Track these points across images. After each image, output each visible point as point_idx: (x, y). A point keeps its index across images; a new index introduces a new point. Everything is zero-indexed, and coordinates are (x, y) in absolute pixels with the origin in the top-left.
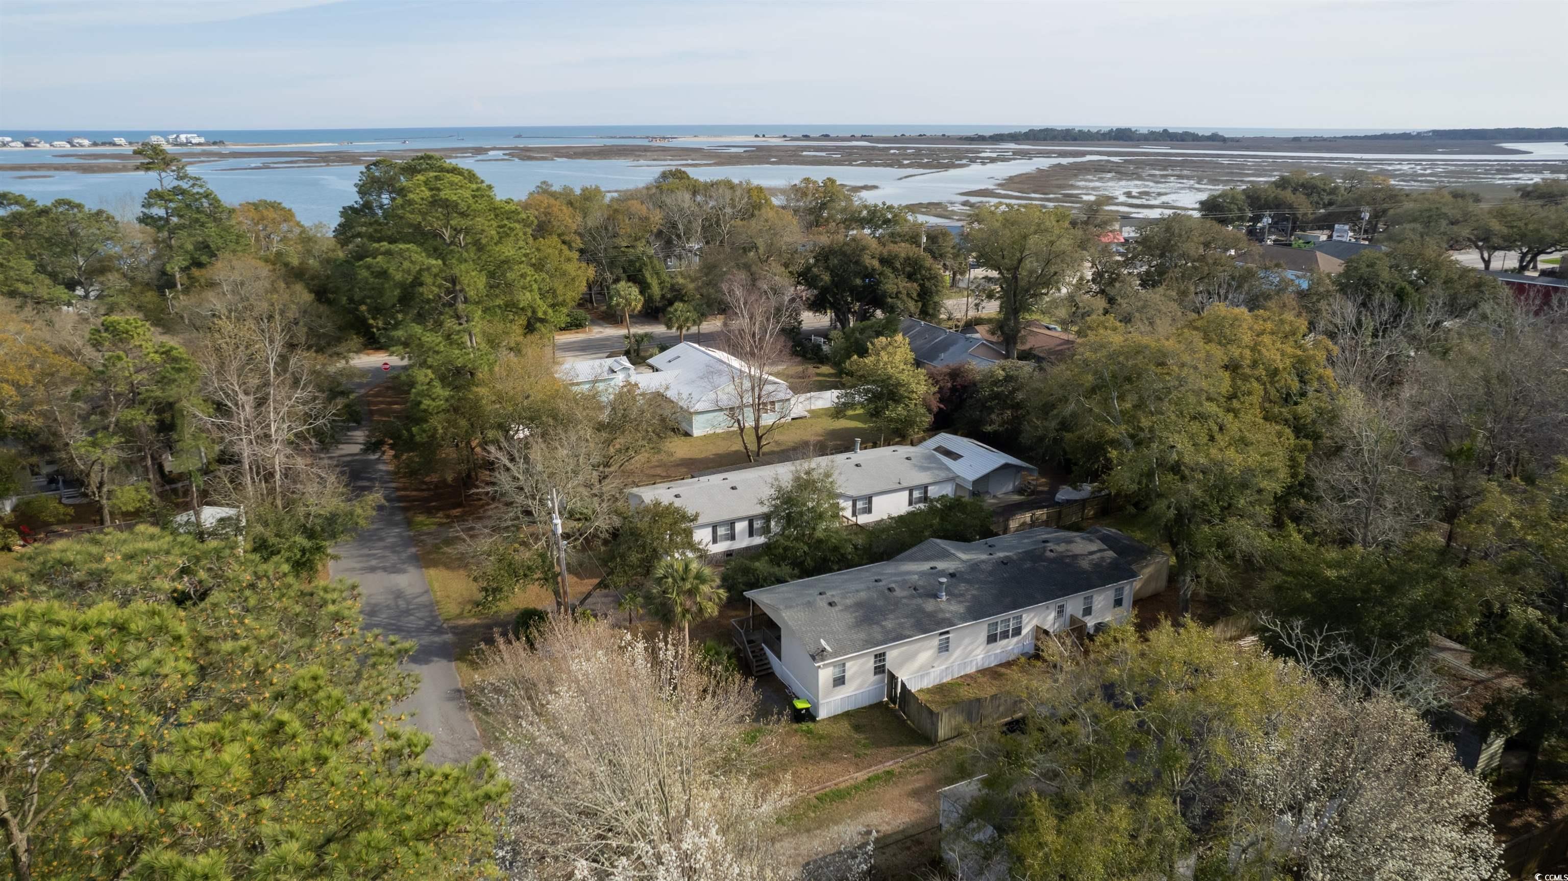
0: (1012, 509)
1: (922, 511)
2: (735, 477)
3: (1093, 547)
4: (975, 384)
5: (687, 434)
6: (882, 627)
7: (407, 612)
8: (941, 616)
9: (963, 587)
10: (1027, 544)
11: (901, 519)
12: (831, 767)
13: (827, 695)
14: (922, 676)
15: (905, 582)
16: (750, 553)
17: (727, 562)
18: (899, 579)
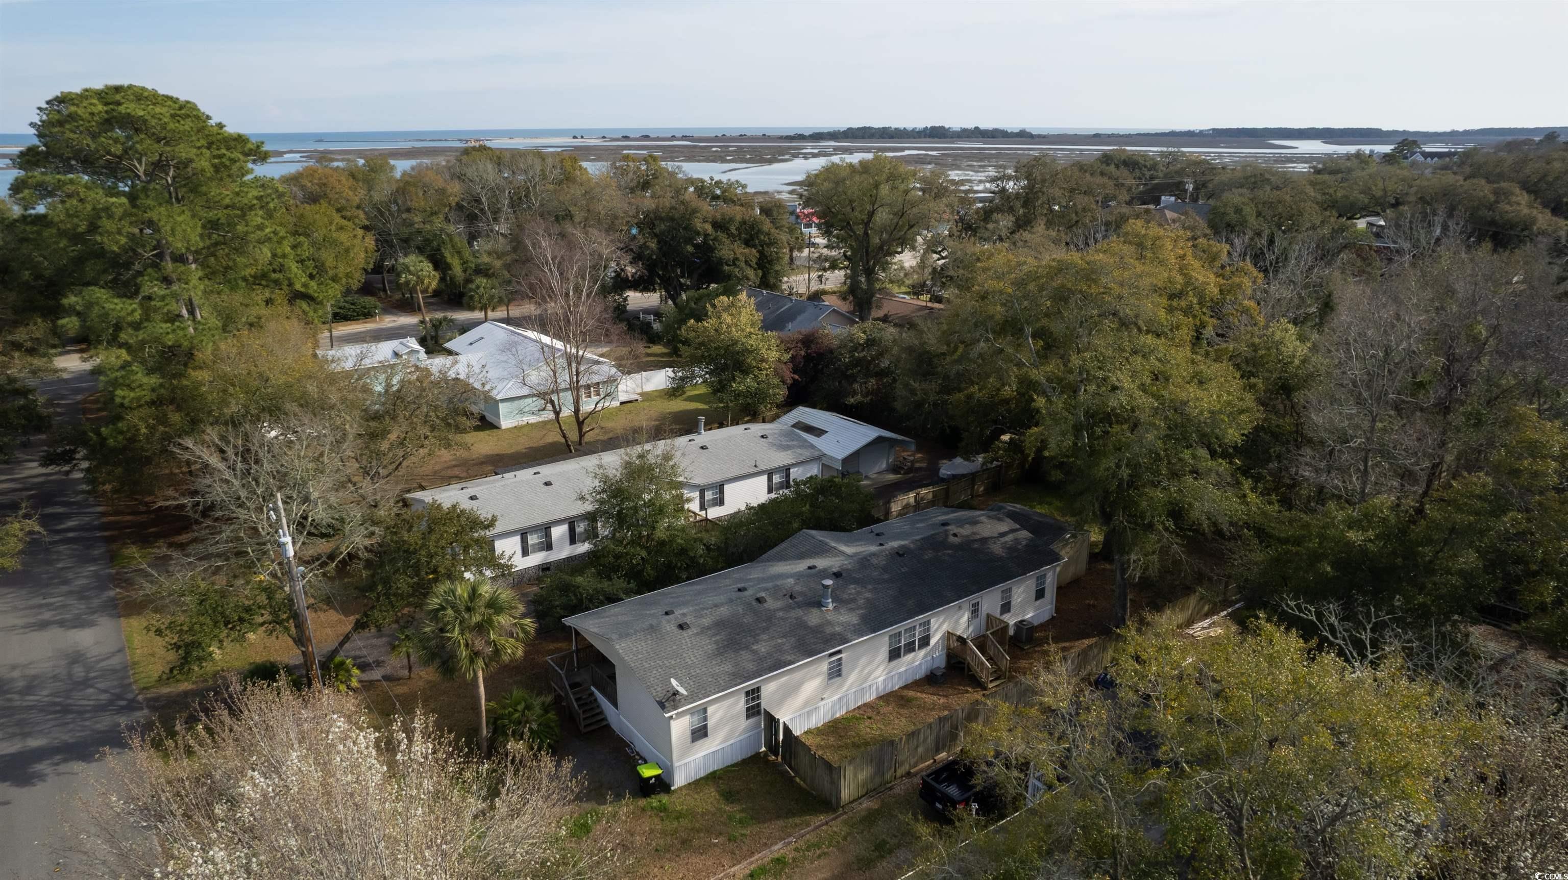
0: (889, 491)
1: (786, 498)
2: (548, 471)
3: (1003, 527)
4: (831, 351)
5: (493, 426)
6: (755, 652)
7: (86, 683)
8: (829, 630)
9: (852, 589)
10: (923, 527)
11: (762, 507)
12: (696, 861)
13: (684, 753)
14: (809, 714)
15: (777, 589)
16: (573, 565)
17: (539, 580)
18: (769, 585)
